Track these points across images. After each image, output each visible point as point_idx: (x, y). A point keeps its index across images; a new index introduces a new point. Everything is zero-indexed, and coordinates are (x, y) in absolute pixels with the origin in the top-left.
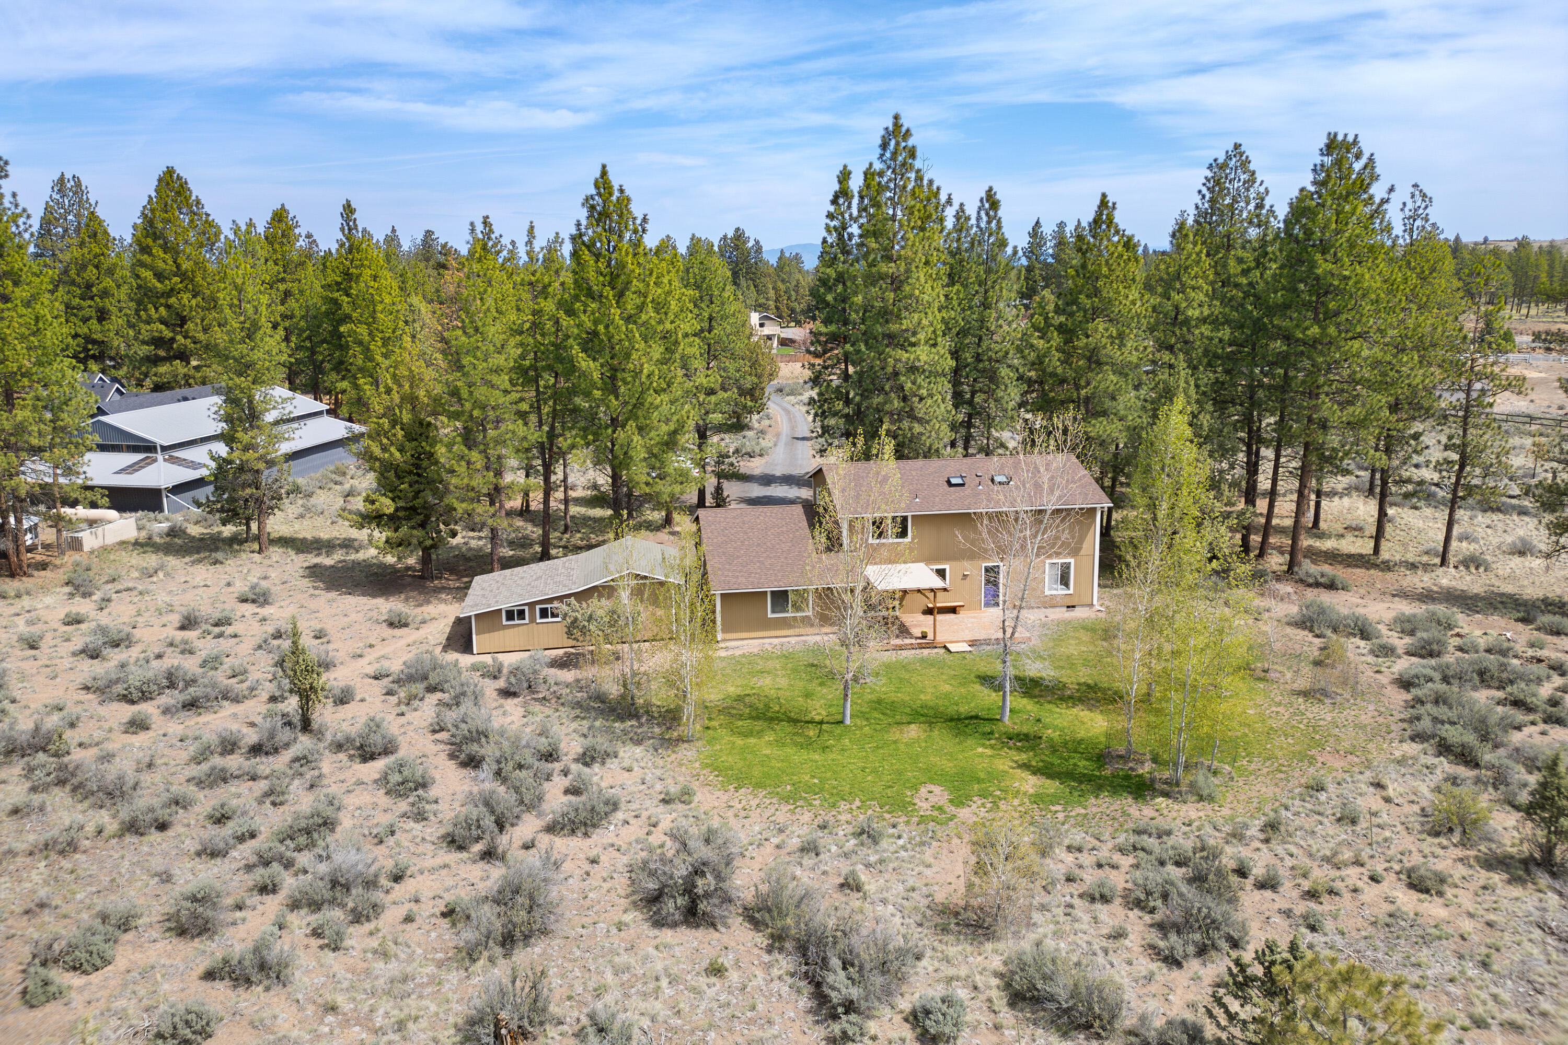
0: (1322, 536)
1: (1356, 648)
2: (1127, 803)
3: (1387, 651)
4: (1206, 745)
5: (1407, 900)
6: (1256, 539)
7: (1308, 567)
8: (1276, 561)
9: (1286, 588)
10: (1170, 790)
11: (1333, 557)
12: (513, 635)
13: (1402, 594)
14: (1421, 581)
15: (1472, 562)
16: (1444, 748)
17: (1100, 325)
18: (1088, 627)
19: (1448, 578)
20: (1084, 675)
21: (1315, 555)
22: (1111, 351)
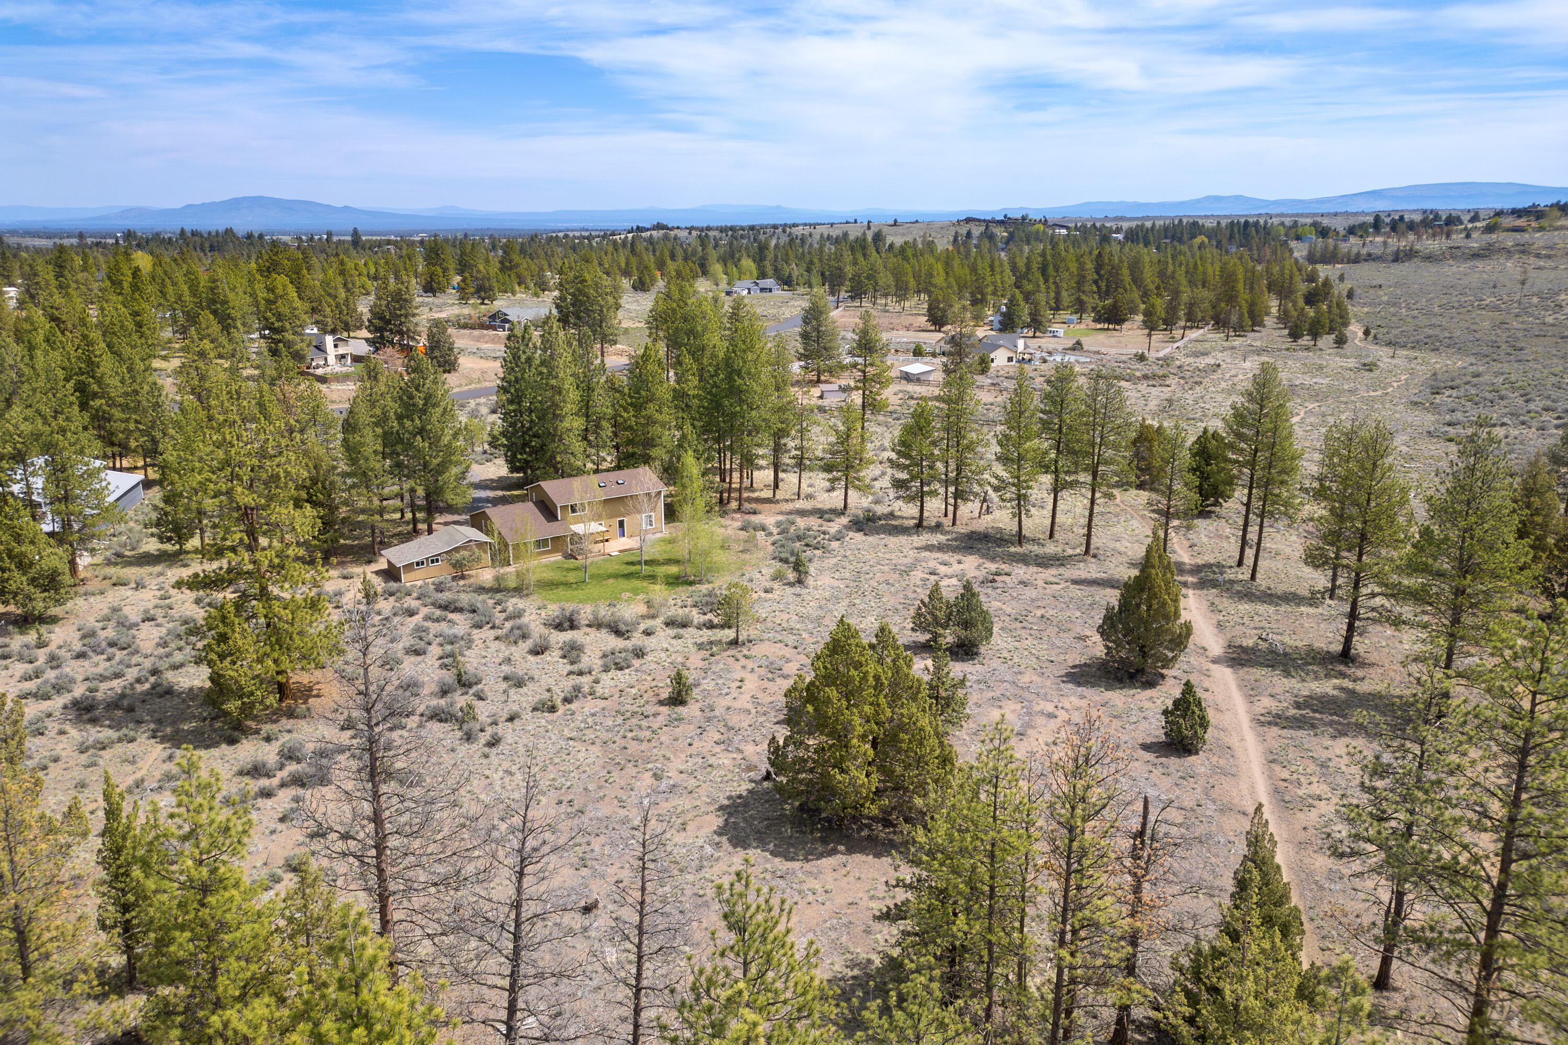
0: (754, 491)
1: (760, 535)
2: (686, 587)
3: (770, 534)
4: (709, 569)
5: (763, 595)
6: (725, 495)
7: (747, 506)
8: (734, 505)
9: (738, 516)
10: (700, 582)
11: (758, 500)
12: (419, 573)
13: (781, 513)
14: (789, 506)
15: (809, 497)
16: (781, 560)
17: (651, 405)
18: (663, 540)
19: (801, 505)
20: (666, 556)
21: (749, 500)
22: (657, 416)
